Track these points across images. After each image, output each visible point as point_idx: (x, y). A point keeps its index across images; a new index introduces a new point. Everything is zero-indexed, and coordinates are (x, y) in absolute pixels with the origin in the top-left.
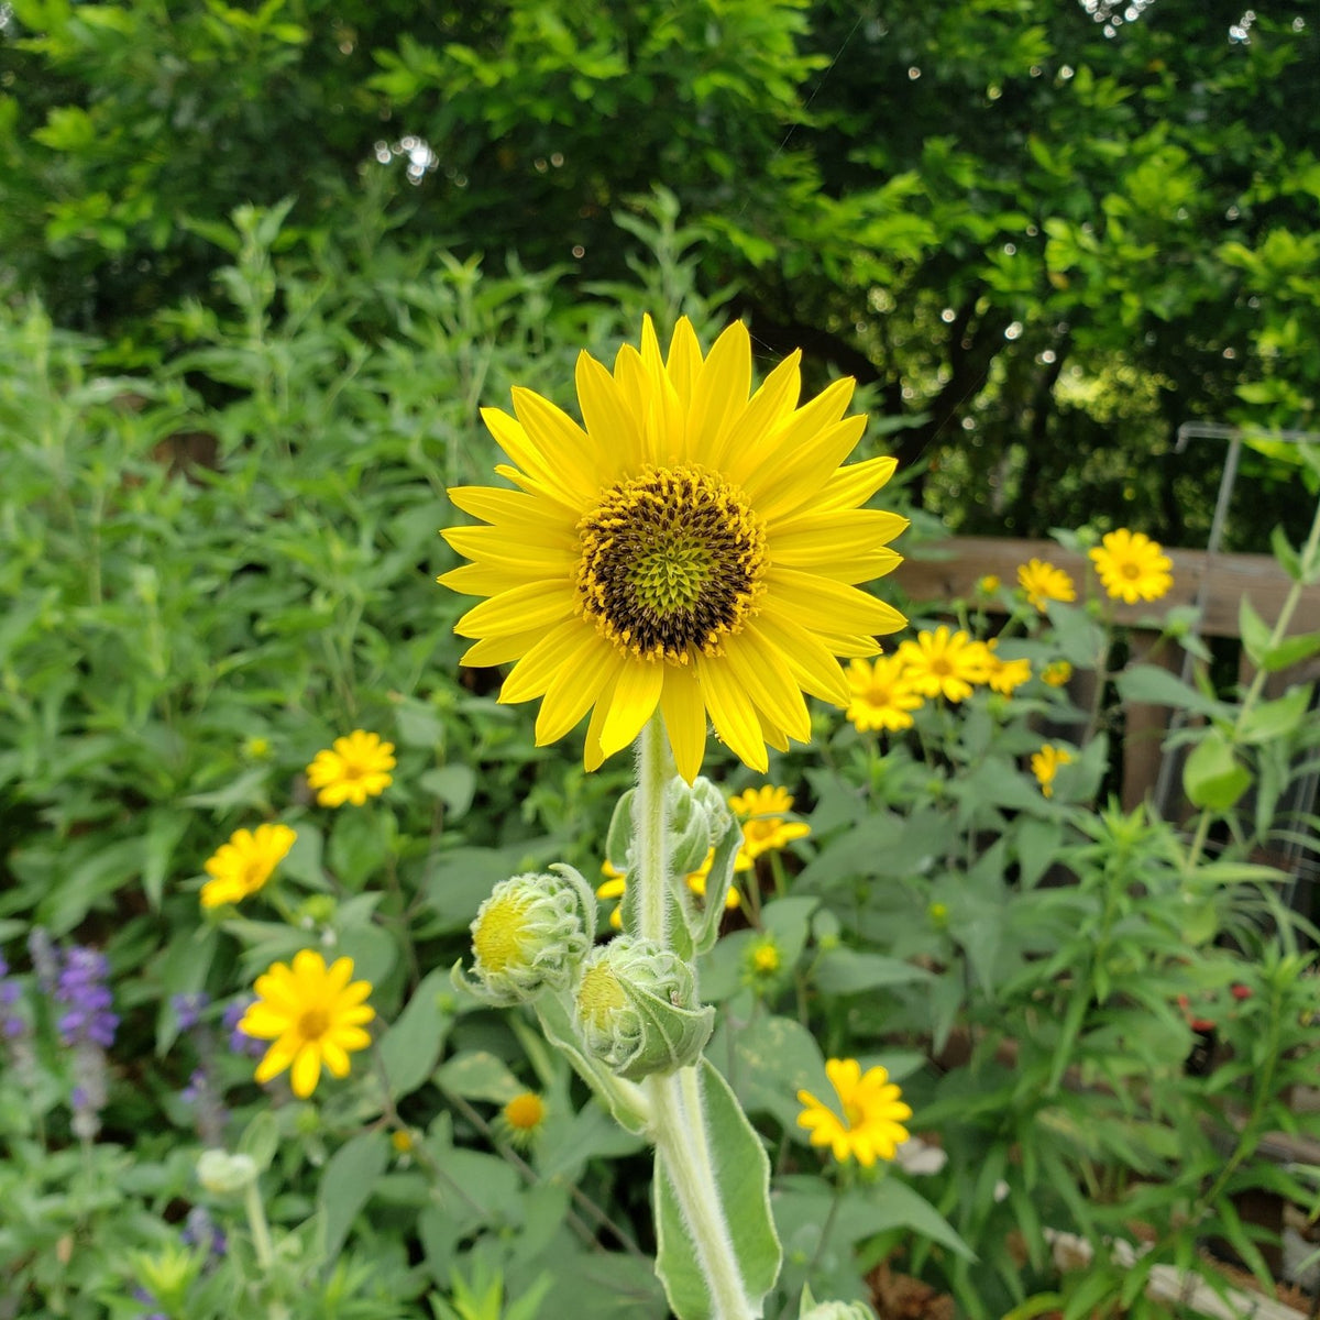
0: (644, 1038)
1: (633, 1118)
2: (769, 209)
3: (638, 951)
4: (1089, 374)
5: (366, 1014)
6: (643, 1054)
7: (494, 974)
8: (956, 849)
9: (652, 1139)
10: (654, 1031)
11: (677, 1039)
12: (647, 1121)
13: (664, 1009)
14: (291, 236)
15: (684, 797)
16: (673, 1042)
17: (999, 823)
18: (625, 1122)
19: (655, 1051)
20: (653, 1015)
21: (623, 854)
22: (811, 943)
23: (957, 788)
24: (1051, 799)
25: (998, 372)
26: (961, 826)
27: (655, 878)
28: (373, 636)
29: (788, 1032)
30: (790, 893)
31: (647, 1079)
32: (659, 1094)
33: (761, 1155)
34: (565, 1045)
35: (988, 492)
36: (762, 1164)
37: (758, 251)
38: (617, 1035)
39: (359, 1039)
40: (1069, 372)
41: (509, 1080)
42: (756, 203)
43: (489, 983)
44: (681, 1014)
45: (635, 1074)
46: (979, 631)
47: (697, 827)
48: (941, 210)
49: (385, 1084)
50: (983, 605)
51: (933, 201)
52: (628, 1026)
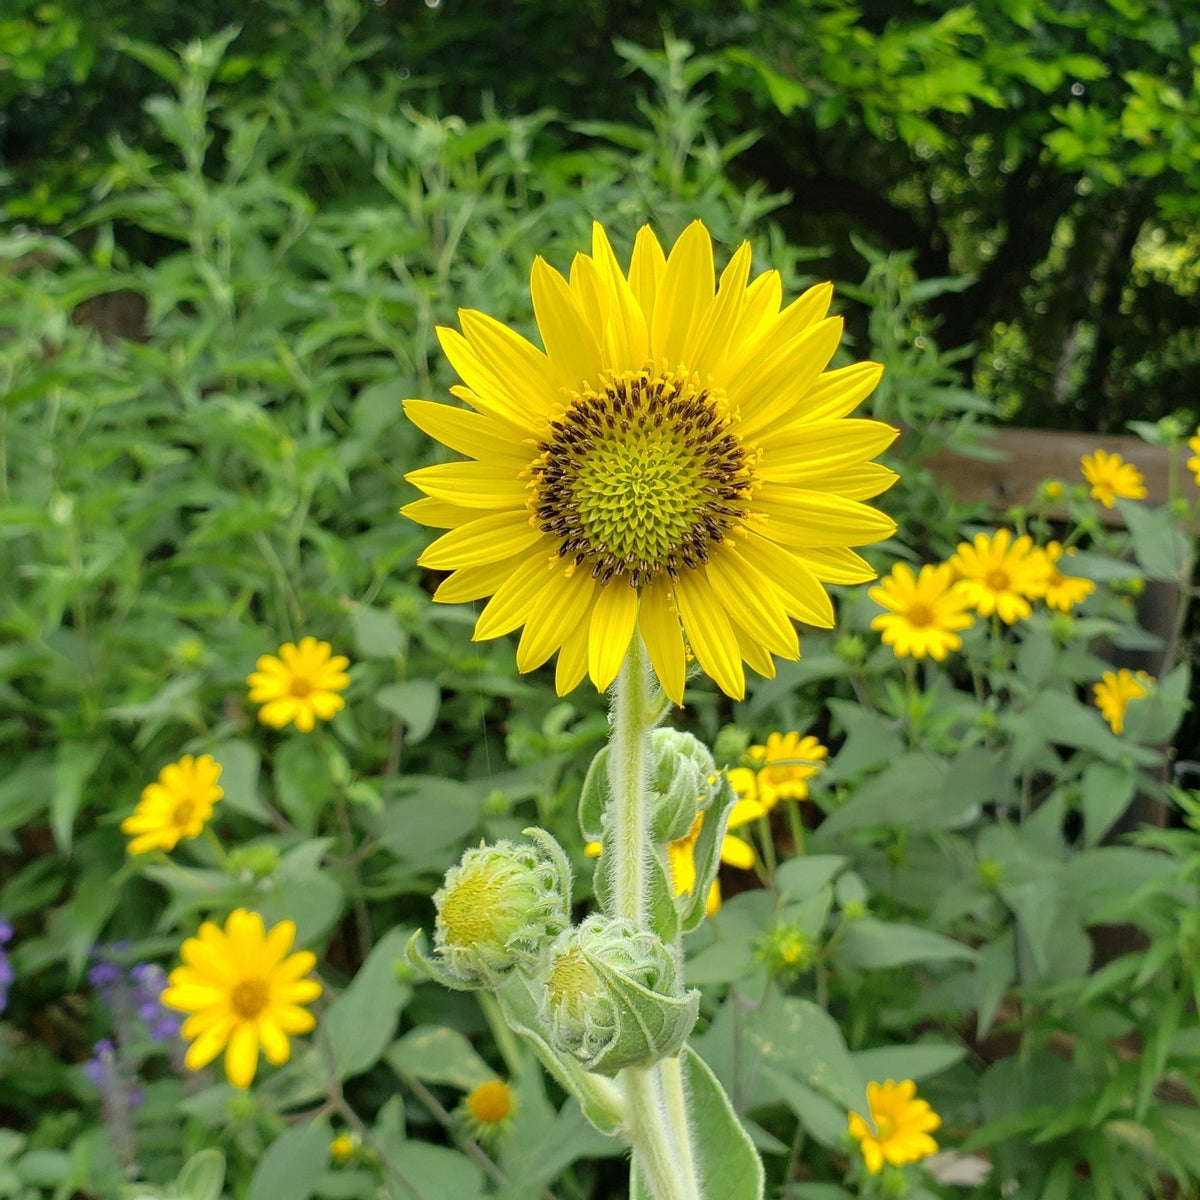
0: (618, 1028)
1: (605, 1116)
2: (801, 44)
3: (612, 934)
4: (1173, 238)
5: (310, 990)
6: (616, 1047)
7: (461, 949)
8: (1006, 796)
9: (629, 1141)
10: (630, 1020)
11: (656, 1030)
12: (621, 1121)
13: (642, 996)
14: (238, 66)
15: (666, 756)
16: (652, 1033)
17: (1053, 764)
18: (596, 1121)
19: (630, 1044)
20: (630, 1003)
21: (597, 820)
22: (836, 908)
23: (1012, 722)
24: (1121, 737)
25: (1064, 235)
26: (1014, 770)
27: (632, 840)
28: (323, 539)
29: (806, 1017)
30: (812, 851)
31: (622, 1073)
32: (634, 1090)
33: (754, 1162)
34: (528, 1031)
35: (1050, 378)
36: (756, 1172)
37: (787, 96)
38: (588, 1022)
39: (302, 1021)
40: (1148, 236)
41: (474, 1063)
42: (782, 35)
43: (452, 961)
44: (661, 1001)
45: (608, 1068)
46: (1040, 539)
47: (683, 784)
48: (995, 54)
49: (330, 1062)
50: (1045, 512)
51: (987, 40)
52: (600, 1014)
